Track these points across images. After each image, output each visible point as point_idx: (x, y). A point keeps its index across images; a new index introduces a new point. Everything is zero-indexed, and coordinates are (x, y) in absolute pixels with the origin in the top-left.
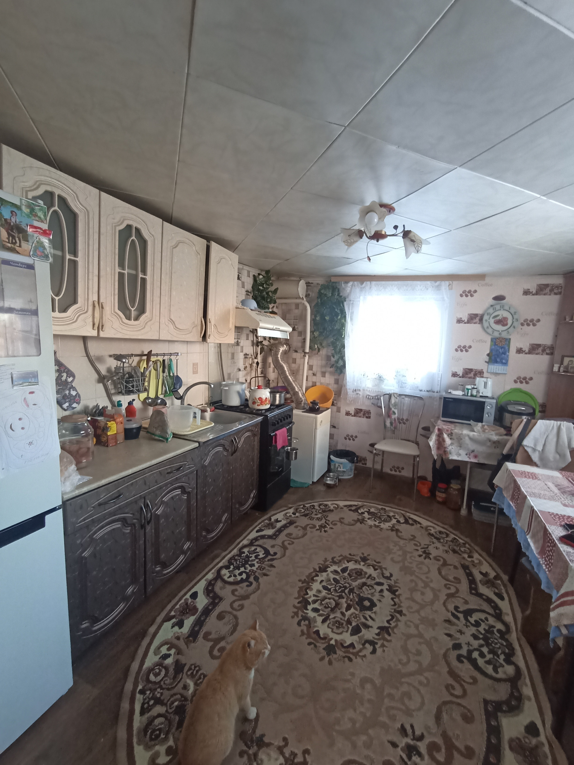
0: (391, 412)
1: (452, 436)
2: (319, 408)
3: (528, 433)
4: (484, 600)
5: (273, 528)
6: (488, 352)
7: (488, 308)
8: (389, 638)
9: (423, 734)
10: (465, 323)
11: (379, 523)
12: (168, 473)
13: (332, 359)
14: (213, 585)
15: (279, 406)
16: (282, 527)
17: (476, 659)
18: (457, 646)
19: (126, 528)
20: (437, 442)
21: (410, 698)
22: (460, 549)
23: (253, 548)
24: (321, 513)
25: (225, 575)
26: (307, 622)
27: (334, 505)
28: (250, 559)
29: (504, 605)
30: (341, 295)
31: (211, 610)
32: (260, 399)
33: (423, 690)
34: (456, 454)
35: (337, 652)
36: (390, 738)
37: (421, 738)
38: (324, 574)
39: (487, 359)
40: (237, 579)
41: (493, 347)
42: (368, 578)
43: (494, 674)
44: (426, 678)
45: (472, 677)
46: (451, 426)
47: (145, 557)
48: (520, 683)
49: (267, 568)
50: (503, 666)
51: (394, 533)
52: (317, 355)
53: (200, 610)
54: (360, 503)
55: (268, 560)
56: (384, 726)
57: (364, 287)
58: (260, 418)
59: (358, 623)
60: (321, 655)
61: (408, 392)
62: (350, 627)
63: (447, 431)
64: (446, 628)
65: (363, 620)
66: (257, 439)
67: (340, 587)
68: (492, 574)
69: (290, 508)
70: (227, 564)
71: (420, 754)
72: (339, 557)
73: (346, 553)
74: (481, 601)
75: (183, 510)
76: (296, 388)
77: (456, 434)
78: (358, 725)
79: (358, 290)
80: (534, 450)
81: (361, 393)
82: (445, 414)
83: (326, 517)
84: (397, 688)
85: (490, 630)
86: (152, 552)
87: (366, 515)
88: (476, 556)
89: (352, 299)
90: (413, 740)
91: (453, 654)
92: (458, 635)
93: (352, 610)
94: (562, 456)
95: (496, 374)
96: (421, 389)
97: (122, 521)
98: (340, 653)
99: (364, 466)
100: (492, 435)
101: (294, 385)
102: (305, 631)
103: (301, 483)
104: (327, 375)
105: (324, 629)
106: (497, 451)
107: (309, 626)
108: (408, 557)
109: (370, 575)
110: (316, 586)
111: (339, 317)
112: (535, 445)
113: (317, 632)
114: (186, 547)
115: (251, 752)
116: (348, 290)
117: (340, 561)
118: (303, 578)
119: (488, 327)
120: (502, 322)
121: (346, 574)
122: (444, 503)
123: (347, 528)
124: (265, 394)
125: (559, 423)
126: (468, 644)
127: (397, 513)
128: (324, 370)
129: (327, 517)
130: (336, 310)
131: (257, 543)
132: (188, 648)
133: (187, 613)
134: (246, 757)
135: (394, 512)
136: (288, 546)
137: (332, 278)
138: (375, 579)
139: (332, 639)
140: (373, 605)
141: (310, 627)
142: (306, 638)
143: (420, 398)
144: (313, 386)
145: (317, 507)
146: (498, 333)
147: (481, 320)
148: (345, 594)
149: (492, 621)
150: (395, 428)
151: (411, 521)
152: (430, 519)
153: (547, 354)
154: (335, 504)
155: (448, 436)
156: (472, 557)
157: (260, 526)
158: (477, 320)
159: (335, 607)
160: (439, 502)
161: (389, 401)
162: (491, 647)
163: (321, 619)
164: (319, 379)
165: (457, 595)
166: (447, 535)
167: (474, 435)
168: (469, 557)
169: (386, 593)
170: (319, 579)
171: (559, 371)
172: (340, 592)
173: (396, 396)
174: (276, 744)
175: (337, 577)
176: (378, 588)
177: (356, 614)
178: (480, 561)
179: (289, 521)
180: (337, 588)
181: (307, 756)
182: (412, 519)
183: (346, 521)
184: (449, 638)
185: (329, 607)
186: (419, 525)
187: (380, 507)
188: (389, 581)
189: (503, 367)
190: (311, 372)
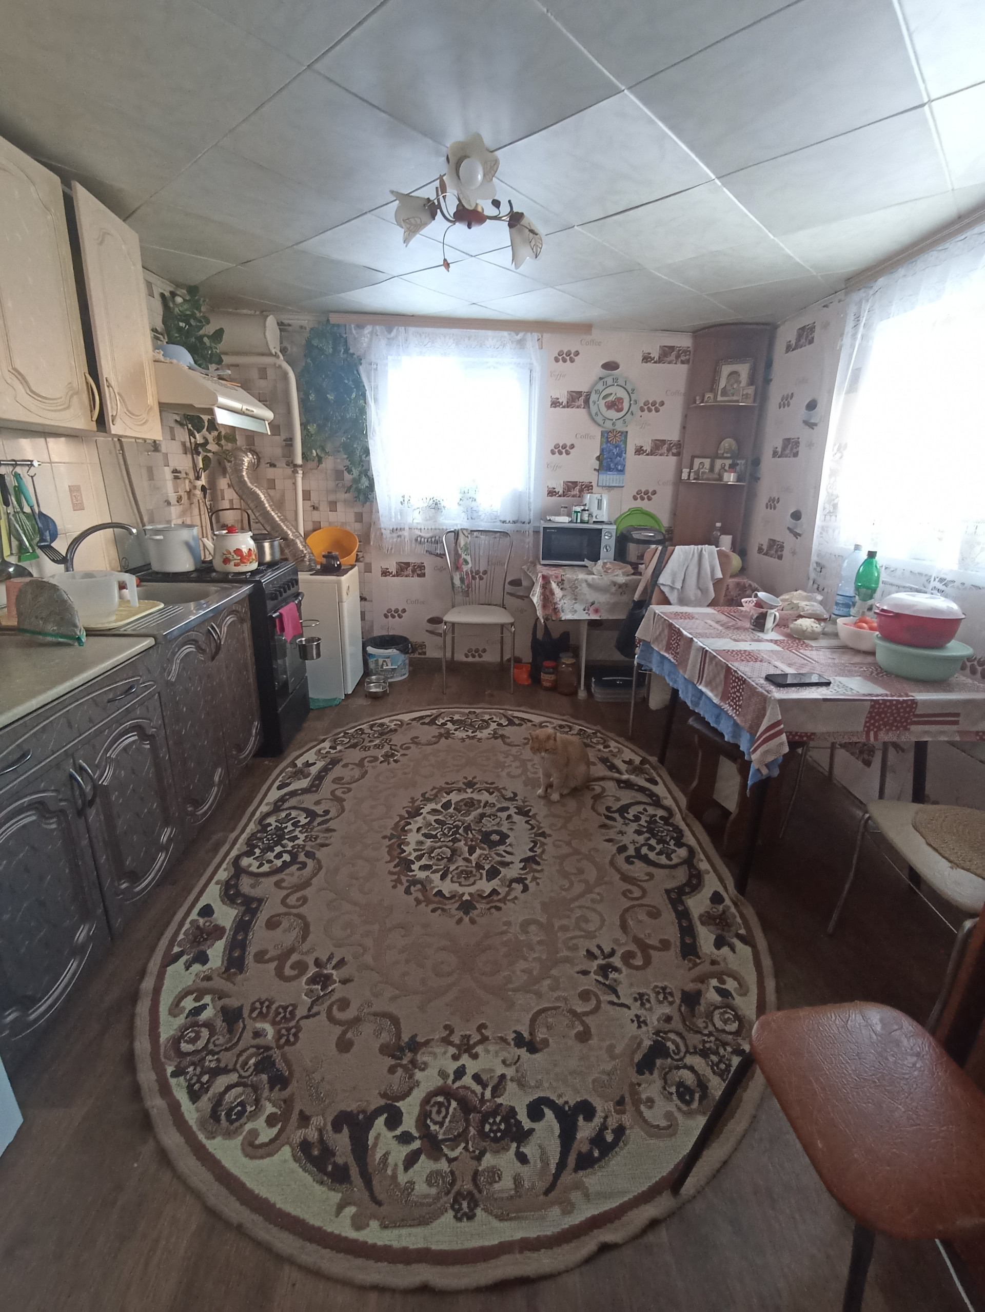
0: (461, 560)
1: (563, 584)
2: (339, 566)
3: (664, 567)
4: (637, 790)
5: (306, 777)
6: (598, 454)
7: (596, 383)
8: (539, 868)
9: (612, 949)
10: (564, 407)
11: (472, 733)
12: (109, 701)
13: (347, 477)
14: (236, 886)
15: (272, 565)
16: (320, 772)
17: (646, 855)
18: (622, 849)
19: (48, 821)
20: (542, 597)
21: (587, 921)
22: (591, 741)
23: (283, 814)
24: (377, 737)
25: (250, 865)
26: (419, 886)
27: (395, 722)
28: (286, 831)
29: (659, 790)
30: (351, 351)
31: (250, 922)
32: (238, 551)
33: (599, 907)
34: (571, 611)
35: (477, 906)
36: (578, 969)
37: (612, 953)
38: (419, 819)
39: (596, 465)
40: (276, 865)
41: (604, 446)
42: (485, 807)
43: (668, 862)
44: (599, 894)
45: (648, 874)
46: (559, 571)
47: (97, 869)
48: (695, 861)
49: (321, 835)
50: (675, 851)
51: (499, 740)
52: (316, 471)
53: (228, 928)
54: (434, 711)
55: (319, 824)
56: (567, 960)
57: (393, 339)
58: (246, 589)
59: (492, 863)
60: (457, 917)
61: (484, 526)
62: (484, 872)
63: (557, 577)
64: (604, 835)
65: (499, 859)
66: (246, 627)
67: (450, 829)
68: (637, 760)
69: (324, 741)
70: (245, 849)
71: (616, 969)
72: (432, 790)
73: (441, 783)
74: (634, 793)
75: (148, 770)
76: (289, 532)
77: (570, 581)
78: (535, 973)
79: (383, 342)
80: (672, 588)
81: (406, 533)
82: (548, 554)
83: (388, 741)
84: (569, 917)
85: (652, 821)
86: (107, 859)
87: (449, 725)
88: (612, 744)
89: (373, 359)
90: (603, 959)
91: (620, 860)
92: (619, 837)
93: (478, 851)
94: (704, 591)
95: (610, 488)
96: (503, 519)
97: (36, 809)
98: (481, 906)
99: (423, 656)
100: (617, 575)
101: (285, 528)
102: (421, 897)
103: (325, 700)
104: (340, 507)
105: (447, 887)
106: (625, 598)
107: (424, 890)
108: (529, 766)
109: (487, 802)
110: (413, 838)
111: (354, 395)
112: (673, 582)
113: (440, 893)
114: (164, 839)
115: (405, 1062)
116: (365, 341)
117: (436, 796)
118: (388, 833)
119: (596, 414)
120: (615, 405)
121: (451, 810)
122: (554, 688)
123: (429, 749)
124: (245, 542)
125: (700, 547)
126: (634, 842)
127: (495, 715)
128: (332, 498)
129: (390, 741)
130: (346, 381)
131: (286, 805)
132: (235, 984)
133: (205, 940)
134: (400, 1071)
135: (490, 714)
136: (343, 796)
137: (331, 315)
138: (494, 805)
139: (463, 894)
140: (504, 837)
141: (427, 891)
142: (427, 906)
143: (505, 534)
144: (314, 530)
145: (368, 731)
146: (611, 422)
147: (587, 401)
148: (460, 834)
149: (651, 810)
150: (468, 587)
151: (517, 722)
152: (542, 713)
153: (674, 455)
154: (396, 720)
155: (558, 585)
156: (608, 746)
157: (280, 778)
158: (581, 401)
159: (452, 856)
160: (547, 689)
161: (456, 543)
162: (659, 837)
163: (438, 875)
164: (325, 516)
165: (605, 794)
166: (571, 728)
167: (593, 579)
168: (605, 747)
169: (516, 818)
170: (413, 827)
171: (689, 478)
172: (452, 835)
173: (466, 534)
174: (437, 1037)
175: (440, 817)
176: (504, 815)
177: (486, 855)
178: (618, 748)
179: (328, 760)
180: (446, 831)
181: (483, 1031)
182: (517, 717)
183: (423, 739)
184: (611, 844)
185: (443, 858)
186: (529, 724)
187: (467, 711)
188: (515, 802)
189: (618, 476)
190: (308, 503)
